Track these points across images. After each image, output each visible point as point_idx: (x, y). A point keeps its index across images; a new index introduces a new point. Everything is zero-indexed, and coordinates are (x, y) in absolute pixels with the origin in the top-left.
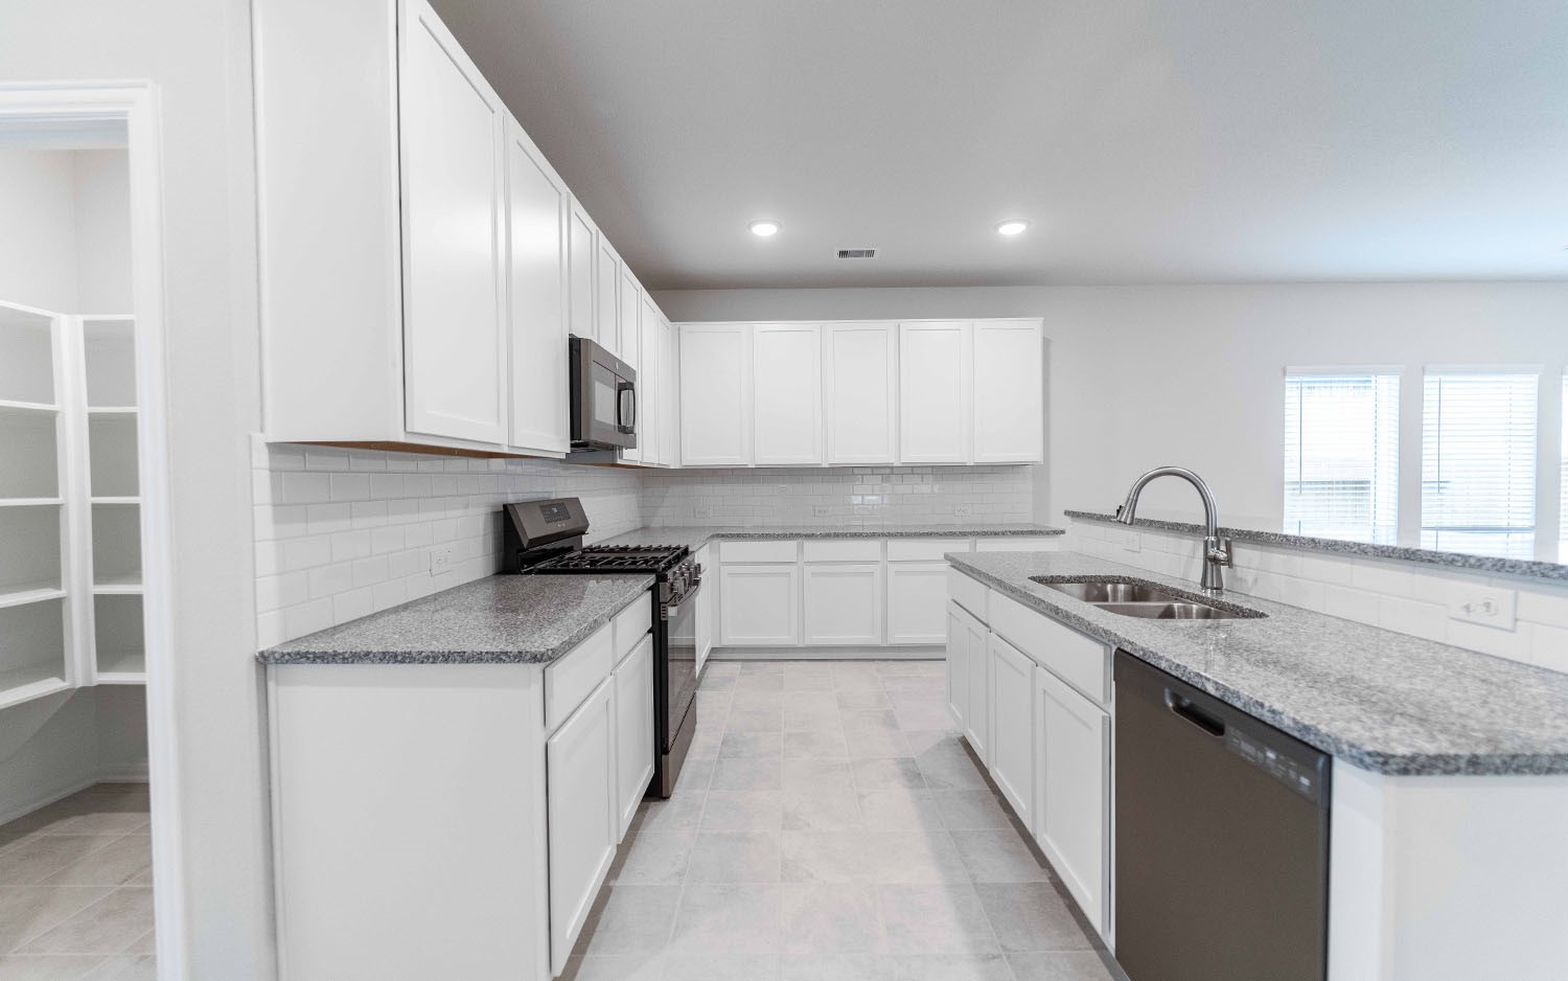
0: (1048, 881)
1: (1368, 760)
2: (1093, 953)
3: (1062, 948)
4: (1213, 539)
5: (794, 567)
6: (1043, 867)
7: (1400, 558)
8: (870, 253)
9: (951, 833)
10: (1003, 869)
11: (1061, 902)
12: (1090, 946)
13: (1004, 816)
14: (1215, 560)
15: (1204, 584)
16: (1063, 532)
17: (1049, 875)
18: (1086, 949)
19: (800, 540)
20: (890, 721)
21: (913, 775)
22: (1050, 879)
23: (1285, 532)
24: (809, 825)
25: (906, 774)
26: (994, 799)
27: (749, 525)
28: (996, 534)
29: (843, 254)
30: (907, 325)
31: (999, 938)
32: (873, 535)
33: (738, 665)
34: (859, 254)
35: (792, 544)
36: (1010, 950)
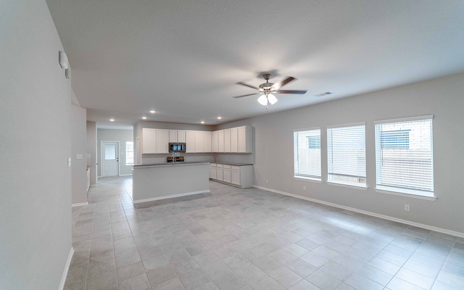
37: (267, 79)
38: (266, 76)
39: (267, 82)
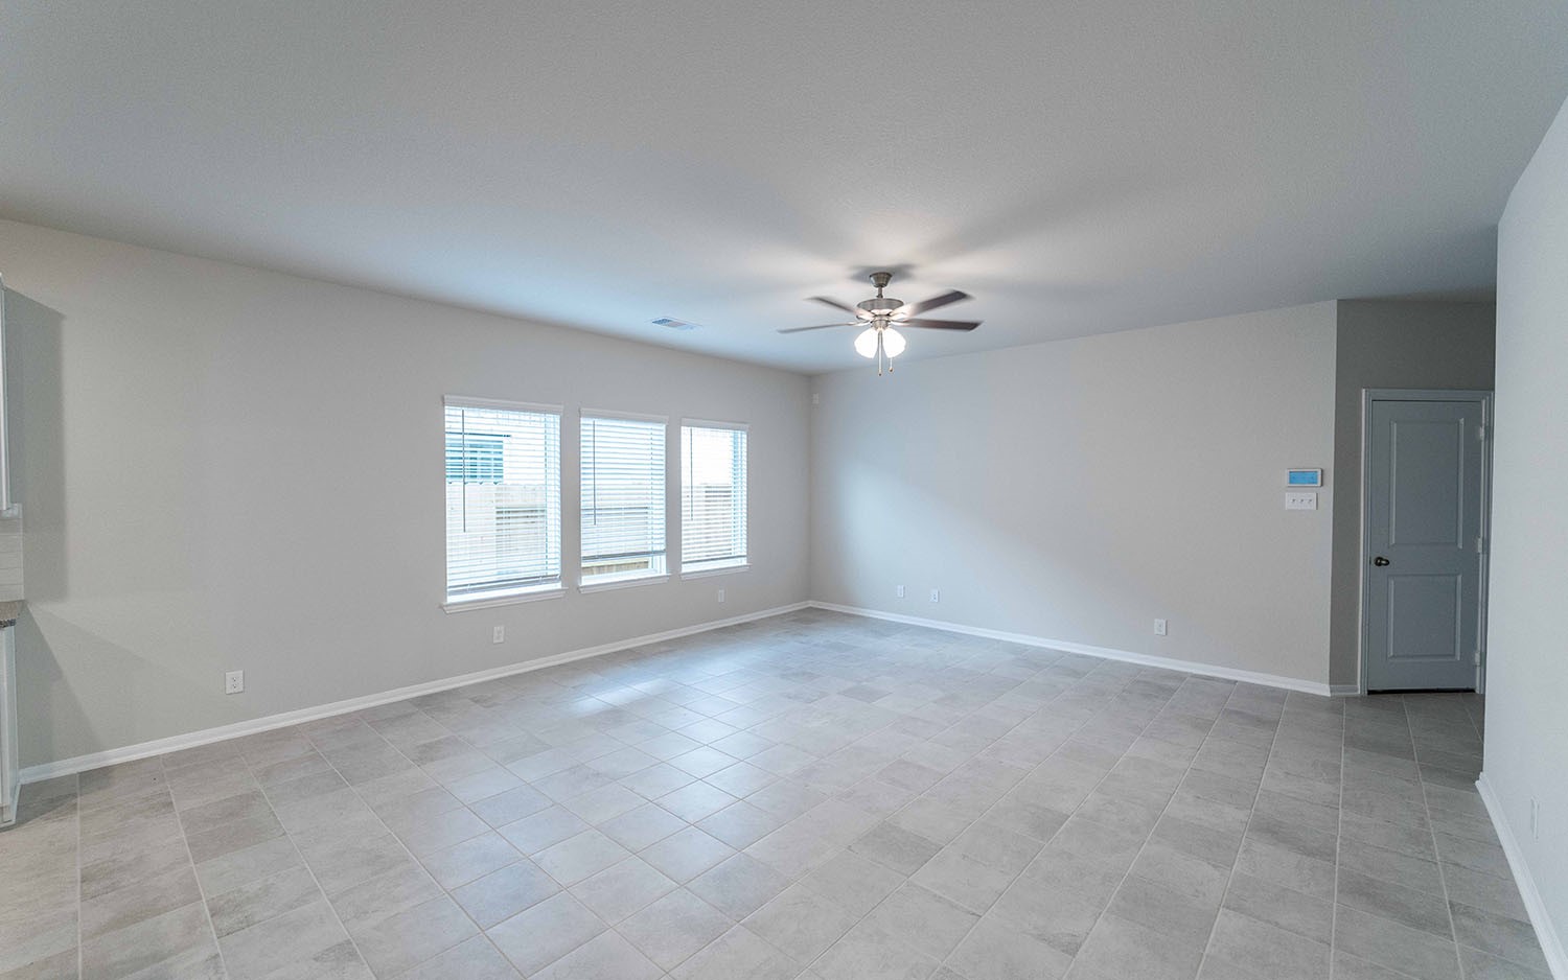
37: (881, 286)
38: (882, 277)
39: (880, 296)
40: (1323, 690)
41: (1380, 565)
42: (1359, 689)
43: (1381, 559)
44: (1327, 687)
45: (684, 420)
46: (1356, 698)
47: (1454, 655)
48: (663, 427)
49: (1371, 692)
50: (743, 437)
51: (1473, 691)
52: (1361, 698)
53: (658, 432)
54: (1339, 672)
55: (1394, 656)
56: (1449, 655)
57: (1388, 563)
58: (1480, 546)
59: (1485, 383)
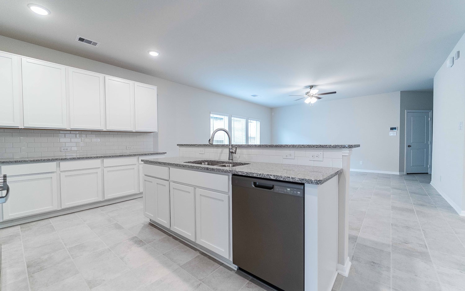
0: (199, 254)
1: (318, 182)
2: (221, 267)
3: (214, 270)
4: (231, 147)
5: (55, 174)
6: (196, 251)
7: (274, 147)
8: (95, 44)
9: (164, 254)
10: (187, 257)
11: (206, 258)
12: (219, 265)
13: (177, 242)
14: (232, 152)
15: (229, 159)
16: (166, 153)
17: (199, 252)
18: (220, 266)
19: (58, 162)
20: (118, 227)
21: (139, 242)
22: (200, 253)
23: (249, 144)
24: (104, 280)
25: (136, 243)
26: (171, 238)
27: (17, 157)
28: (146, 154)
29: (81, 39)
30: (108, 77)
31: (197, 278)
32: (97, 157)
33: (19, 227)
34: (89, 42)
35: (54, 164)
36: (202, 280)
40: (398, 173)
41: (409, 147)
42: (405, 173)
43: (409, 146)
44: (399, 173)
45: (249, 118)
46: (404, 175)
47: (424, 166)
48: (245, 120)
49: (407, 174)
50: (259, 123)
51: (428, 173)
52: (405, 175)
53: (243, 121)
54: (401, 170)
55: (412, 166)
56: (423, 166)
57: (411, 146)
58: (429, 143)
59: (431, 108)
